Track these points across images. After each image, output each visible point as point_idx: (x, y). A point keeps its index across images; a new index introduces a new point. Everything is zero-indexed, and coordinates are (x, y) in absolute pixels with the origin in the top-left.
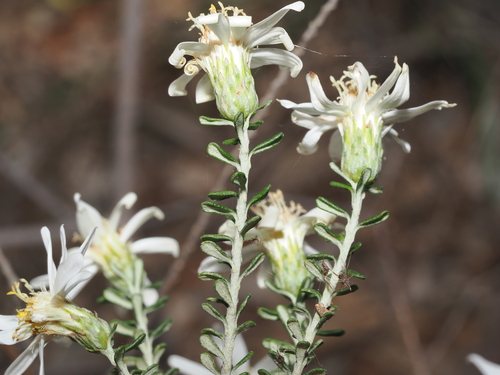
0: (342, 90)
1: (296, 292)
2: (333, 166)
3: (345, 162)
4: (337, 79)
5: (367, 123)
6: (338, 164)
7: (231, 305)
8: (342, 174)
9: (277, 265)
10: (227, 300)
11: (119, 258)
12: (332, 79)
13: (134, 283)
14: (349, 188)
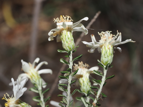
0: (102, 36)
1: (87, 92)
2: (98, 61)
3: (102, 59)
4: (100, 33)
5: (109, 48)
6: (100, 60)
7: (67, 104)
8: (101, 63)
9: (81, 84)
10: (66, 103)
11: (35, 77)
12: (99, 33)
13: (39, 85)
14: (103, 67)
